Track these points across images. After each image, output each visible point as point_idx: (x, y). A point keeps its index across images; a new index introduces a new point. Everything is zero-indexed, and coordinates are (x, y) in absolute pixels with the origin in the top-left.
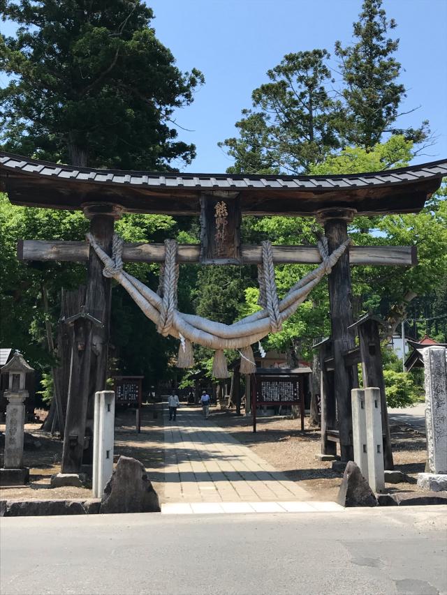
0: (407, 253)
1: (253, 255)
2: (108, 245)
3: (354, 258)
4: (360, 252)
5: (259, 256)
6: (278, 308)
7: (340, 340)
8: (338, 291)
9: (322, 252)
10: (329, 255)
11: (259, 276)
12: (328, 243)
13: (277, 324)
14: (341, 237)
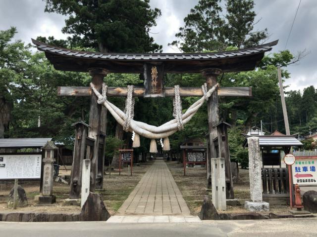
0: (247, 90)
1: (170, 92)
2: (100, 88)
3: (220, 93)
4: (223, 90)
5: (173, 93)
6: (181, 118)
8: (212, 109)
9: (204, 91)
10: (207, 91)
12: (207, 86)
13: (181, 125)
14: (213, 83)
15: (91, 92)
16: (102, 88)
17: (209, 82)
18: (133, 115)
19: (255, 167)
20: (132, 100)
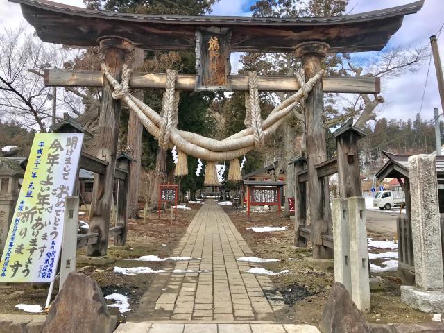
0: (372, 83)
1: (241, 84)
2: (118, 73)
3: (326, 86)
4: (332, 81)
5: (246, 84)
6: (261, 126)
7: (314, 155)
8: (313, 113)
9: (300, 79)
10: (306, 82)
11: (246, 102)
12: (305, 74)
13: (260, 139)
14: (315, 68)
15: (102, 79)
16: (121, 73)
17: (307, 67)
18: (176, 121)
19: (428, 217)
20: (174, 95)
